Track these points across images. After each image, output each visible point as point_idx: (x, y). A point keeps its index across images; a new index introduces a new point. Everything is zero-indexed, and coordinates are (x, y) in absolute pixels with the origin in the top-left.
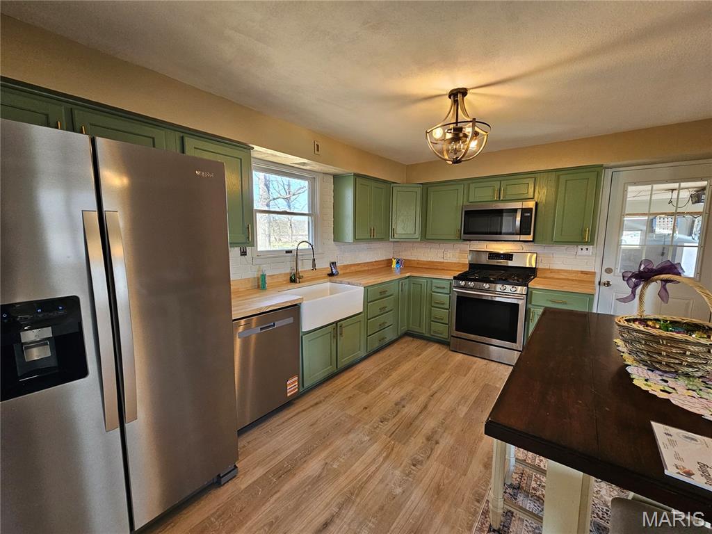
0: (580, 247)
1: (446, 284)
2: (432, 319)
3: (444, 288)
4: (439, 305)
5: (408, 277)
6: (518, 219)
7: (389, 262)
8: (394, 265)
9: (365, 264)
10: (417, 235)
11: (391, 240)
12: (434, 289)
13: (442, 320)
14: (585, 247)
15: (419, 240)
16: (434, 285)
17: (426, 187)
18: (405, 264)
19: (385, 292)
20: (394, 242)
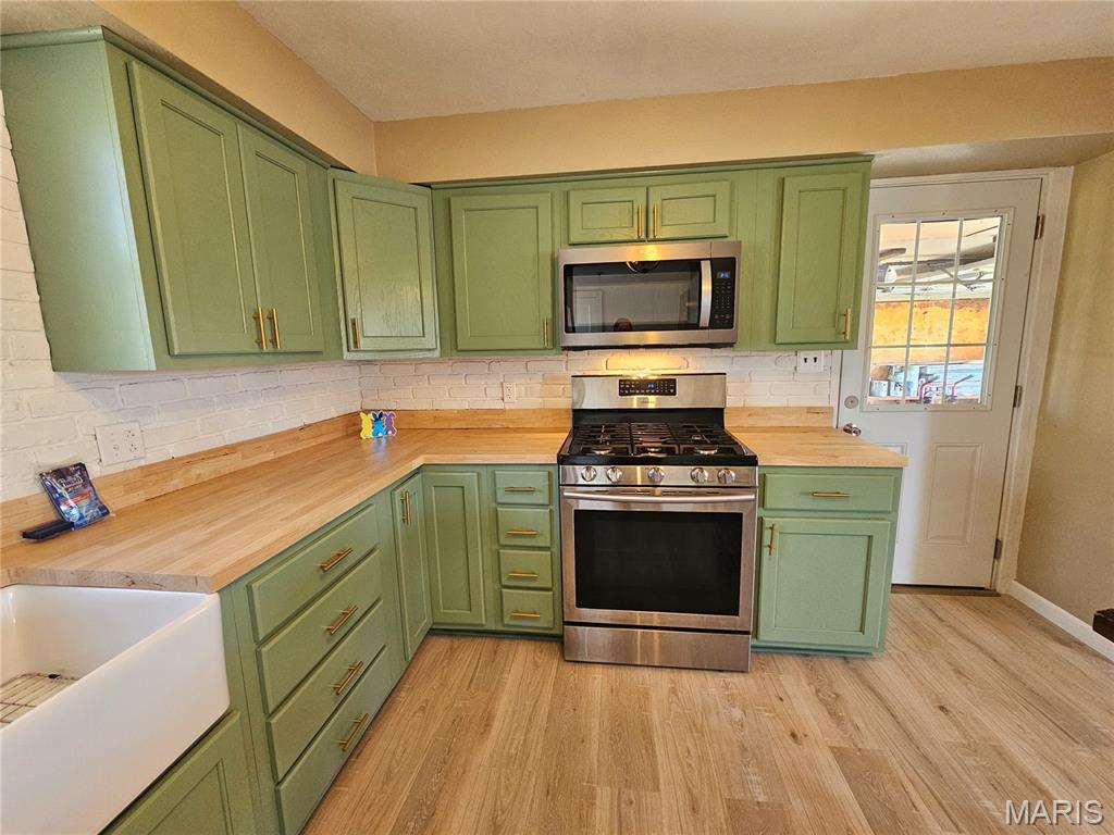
0: (802, 355)
1: (539, 480)
2: (504, 582)
3: (530, 491)
4: (522, 539)
5: (418, 471)
6: (707, 287)
7: (351, 423)
8: (367, 430)
9: (258, 443)
10: (431, 340)
11: (347, 356)
12: (502, 498)
13: (534, 579)
14: (810, 355)
15: (437, 354)
16: (501, 484)
17: (444, 196)
18: (403, 427)
19: (341, 556)
20: (360, 363)
